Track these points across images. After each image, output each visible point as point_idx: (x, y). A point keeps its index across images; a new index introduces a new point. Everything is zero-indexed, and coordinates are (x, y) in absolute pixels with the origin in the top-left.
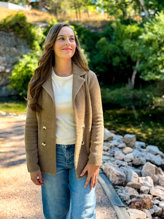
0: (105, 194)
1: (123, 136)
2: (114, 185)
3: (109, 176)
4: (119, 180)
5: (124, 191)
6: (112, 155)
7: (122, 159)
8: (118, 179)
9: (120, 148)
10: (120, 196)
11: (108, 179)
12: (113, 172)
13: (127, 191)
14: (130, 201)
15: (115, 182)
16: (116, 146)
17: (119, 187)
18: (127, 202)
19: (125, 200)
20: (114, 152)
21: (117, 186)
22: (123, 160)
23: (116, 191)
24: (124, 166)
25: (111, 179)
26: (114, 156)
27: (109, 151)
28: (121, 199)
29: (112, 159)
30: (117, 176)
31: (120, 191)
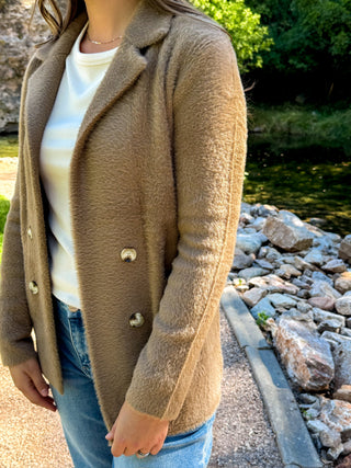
0: (268, 420)
1: (343, 236)
2: (298, 390)
3: (286, 359)
4: (314, 379)
5: (326, 415)
6: (303, 292)
7: (329, 305)
8: (311, 375)
9: (327, 272)
10: (311, 431)
11: (284, 368)
12: (298, 353)
13: (333, 416)
14: (341, 449)
15: (302, 381)
16: (317, 266)
17: (311, 398)
18: (330, 452)
19: (325, 444)
20: (310, 283)
21: (305, 395)
22: (333, 310)
23: (303, 411)
24: (334, 330)
25: (291, 371)
26: (308, 297)
27: (297, 280)
28: (314, 440)
29: (303, 304)
30: (309, 365)
31: (315, 413)
